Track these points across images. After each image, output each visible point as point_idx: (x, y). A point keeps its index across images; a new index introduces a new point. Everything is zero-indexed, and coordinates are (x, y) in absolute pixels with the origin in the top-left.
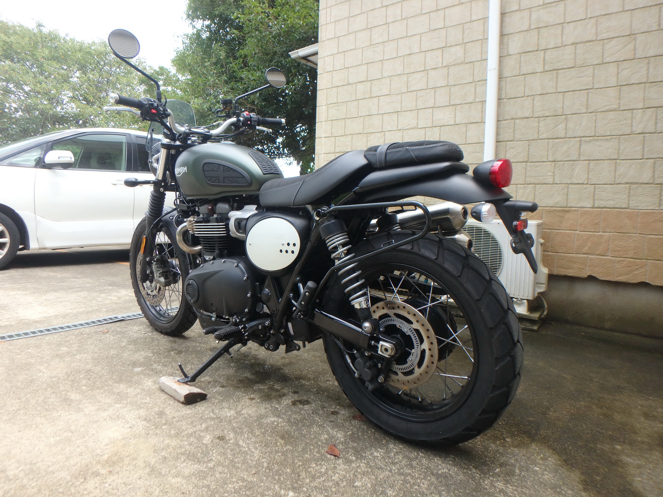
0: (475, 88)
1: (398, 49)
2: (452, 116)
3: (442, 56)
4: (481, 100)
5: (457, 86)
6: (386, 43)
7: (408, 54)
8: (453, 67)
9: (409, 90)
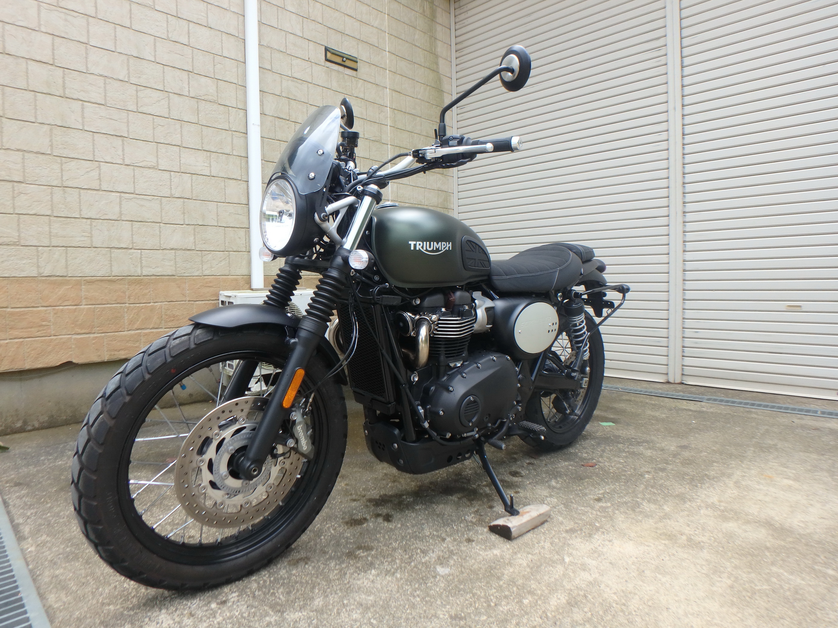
0: (232, 139)
1: (115, 39)
2: (206, 164)
3: (189, 81)
5: (211, 128)
6: (91, 20)
7: (135, 55)
8: (204, 102)
9: (140, 110)
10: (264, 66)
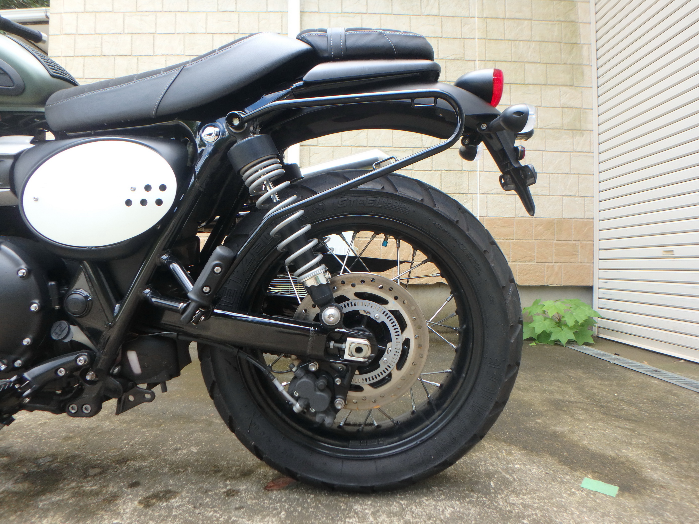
1: (175, 23)
6: (159, 14)
7: (190, 32)
10: (310, 10)
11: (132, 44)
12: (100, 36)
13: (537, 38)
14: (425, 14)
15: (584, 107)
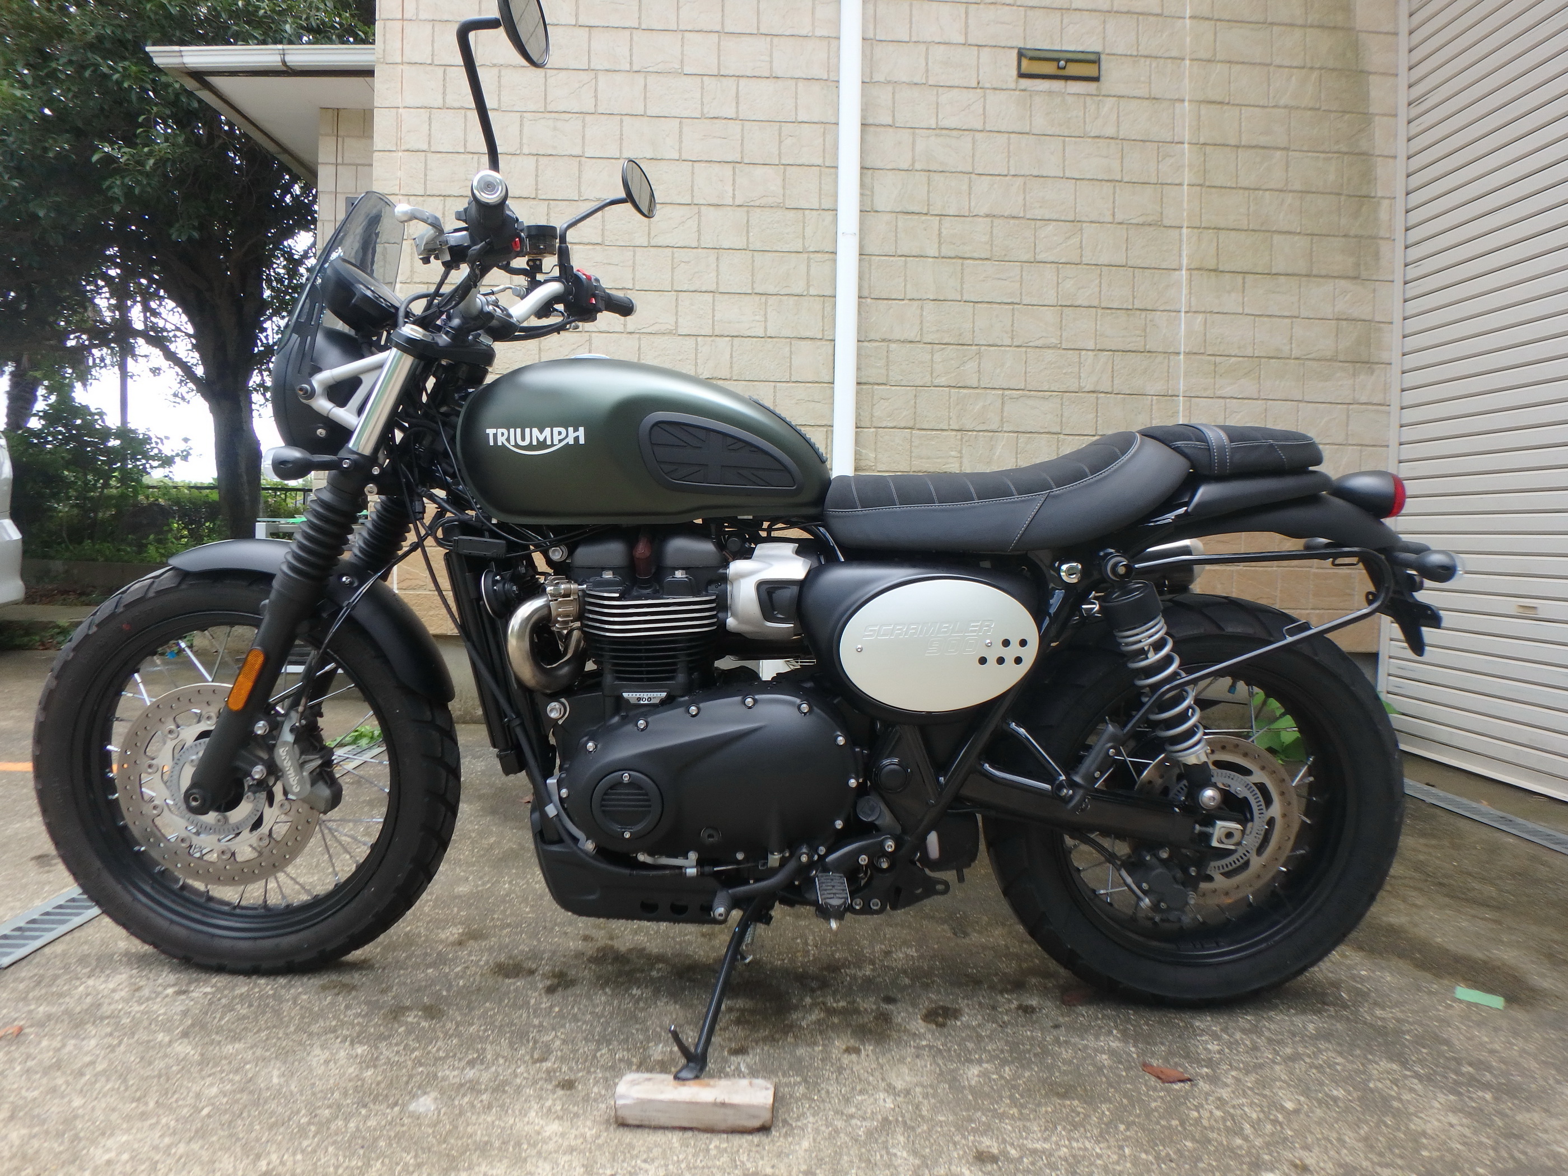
0: (809, 266)
1: (621, 139)
2: (757, 318)
3: (734, 180)
4: (821, 294)
5: (770, 254)
6: (588, 118)
7: (648, 156)
8: (758, 210)
9: (653, 243)
10: (877, 122)
11: (537, 176)
12: (476, 157)
13: (1297, 186)
14: (1092, 134)
15: (1377, 319)
